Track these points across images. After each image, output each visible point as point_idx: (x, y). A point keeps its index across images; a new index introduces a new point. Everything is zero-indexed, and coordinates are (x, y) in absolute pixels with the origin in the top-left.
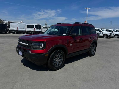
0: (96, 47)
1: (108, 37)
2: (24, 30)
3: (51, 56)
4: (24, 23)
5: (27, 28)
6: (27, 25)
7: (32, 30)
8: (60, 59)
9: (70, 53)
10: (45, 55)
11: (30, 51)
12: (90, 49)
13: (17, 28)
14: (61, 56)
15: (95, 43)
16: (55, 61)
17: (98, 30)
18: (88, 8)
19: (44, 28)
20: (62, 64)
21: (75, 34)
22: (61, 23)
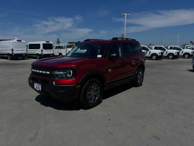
0: (143, 72)
1: (159, 58)
2: (24, 52)
3: (84, 88)
4: (23, 41)
5: (28, 49)
6: (28, 44)
7: (38, 51)
8: (96, 91)
9: (109, 83)
10: (75, 86)
11: (54, 82)
12: (136, 76)
13: (12, 50)
14: (97, 87)
15: (142, 67)
16: (89, 95)
17: (144, 48)
18: (126, 14)
19: (57, 48)
20: (99, 98)
21: (115, 55)
22: (90, 40)
